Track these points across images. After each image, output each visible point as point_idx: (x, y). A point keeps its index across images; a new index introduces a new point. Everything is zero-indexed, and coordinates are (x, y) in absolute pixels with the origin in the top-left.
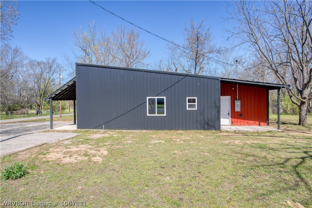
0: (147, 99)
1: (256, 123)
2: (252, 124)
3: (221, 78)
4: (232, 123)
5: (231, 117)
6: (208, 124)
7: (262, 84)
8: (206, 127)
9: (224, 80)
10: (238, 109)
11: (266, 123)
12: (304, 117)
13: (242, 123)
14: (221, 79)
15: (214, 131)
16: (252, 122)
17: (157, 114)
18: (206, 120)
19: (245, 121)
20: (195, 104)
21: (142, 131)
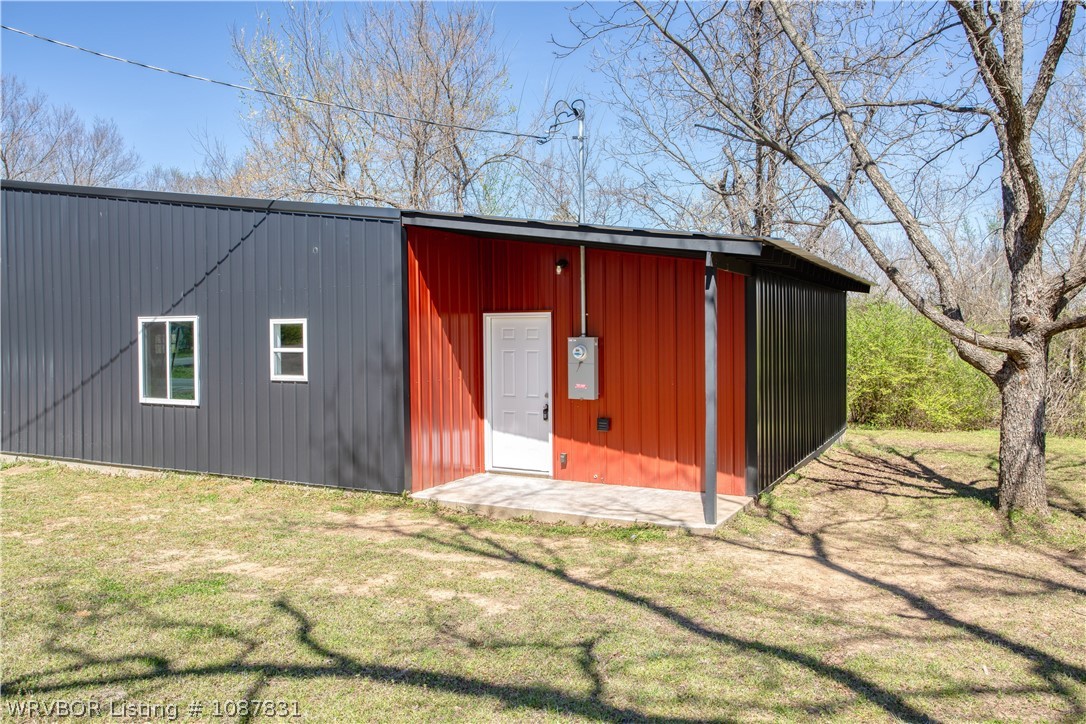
0: (140, 328)
1: (685, 474)
2: (668, 477)
3: (404, 214)
4: (563, 467)
5: (554, 433)
6: (355, 459)
7: (604, 238)
8: (349, 472)
9: (419, 221)
10: (583, 386)
11: (741, 476)
12: (1021, 458)
13: (613, 469)
14: (407, 221)
15: (377, 497)
16: (670, 466)
17: (174, 396)
18: (348, 435)
19: (628, 455)
20: (300, 355)
21: (127, 470)
